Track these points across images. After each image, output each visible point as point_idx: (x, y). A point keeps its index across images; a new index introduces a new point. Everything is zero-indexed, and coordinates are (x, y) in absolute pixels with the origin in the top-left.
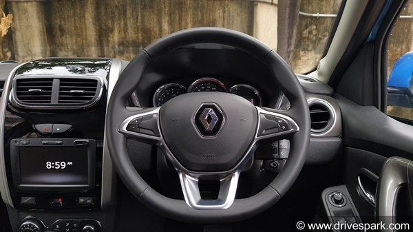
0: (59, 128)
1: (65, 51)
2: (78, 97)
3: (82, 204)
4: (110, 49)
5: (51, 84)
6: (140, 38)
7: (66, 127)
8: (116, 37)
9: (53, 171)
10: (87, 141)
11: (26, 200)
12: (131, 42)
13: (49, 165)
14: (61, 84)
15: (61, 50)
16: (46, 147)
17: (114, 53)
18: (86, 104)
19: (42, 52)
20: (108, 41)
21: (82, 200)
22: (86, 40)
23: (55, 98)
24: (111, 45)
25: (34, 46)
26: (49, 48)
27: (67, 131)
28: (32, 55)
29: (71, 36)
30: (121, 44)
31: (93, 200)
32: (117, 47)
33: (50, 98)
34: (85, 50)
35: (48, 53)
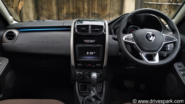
0: (92, 41)
1: (43, 17)
2: (97, 31)
3: (97, 66)
4: (62, 17)
5: (88, 27)
6: (75, 12)
7: (94, 41)
8: (65, 11)
9: (89, 55)
10: (100, 45)
11: (79, 65)
12: (71, 13)
13: (88, 53)
14: (91, 27)
15: (41, 17)
16: (87, 47)
17: (64, 18)
18: (100, 34)
19: (34, 17)
20: (61, 13)
21: (97, 65)
22: (52, 12)
23: (90, 32)
24: (63, 15)
25: (30, 15)
26: (36, 15)
27: (94, 42)
28: (29, 18)
29: (46, 11)
30: (67, 14)
31: (101, 65)
32: (65, 15)
33: (88, 32)
34: (52, 17)
35: (36, 17)
